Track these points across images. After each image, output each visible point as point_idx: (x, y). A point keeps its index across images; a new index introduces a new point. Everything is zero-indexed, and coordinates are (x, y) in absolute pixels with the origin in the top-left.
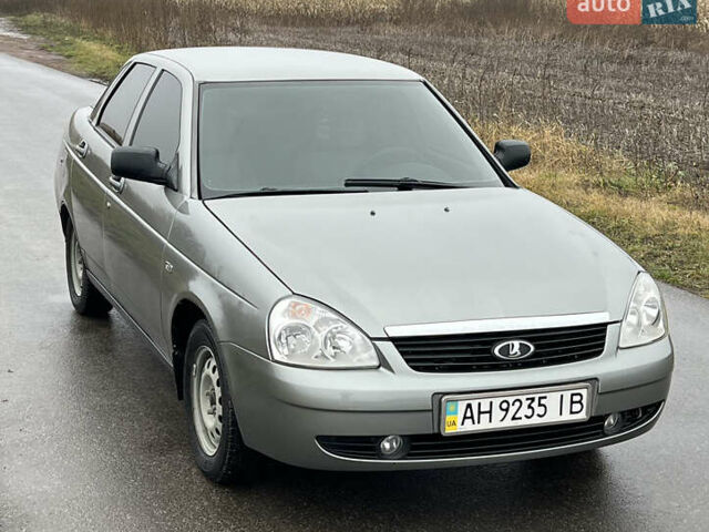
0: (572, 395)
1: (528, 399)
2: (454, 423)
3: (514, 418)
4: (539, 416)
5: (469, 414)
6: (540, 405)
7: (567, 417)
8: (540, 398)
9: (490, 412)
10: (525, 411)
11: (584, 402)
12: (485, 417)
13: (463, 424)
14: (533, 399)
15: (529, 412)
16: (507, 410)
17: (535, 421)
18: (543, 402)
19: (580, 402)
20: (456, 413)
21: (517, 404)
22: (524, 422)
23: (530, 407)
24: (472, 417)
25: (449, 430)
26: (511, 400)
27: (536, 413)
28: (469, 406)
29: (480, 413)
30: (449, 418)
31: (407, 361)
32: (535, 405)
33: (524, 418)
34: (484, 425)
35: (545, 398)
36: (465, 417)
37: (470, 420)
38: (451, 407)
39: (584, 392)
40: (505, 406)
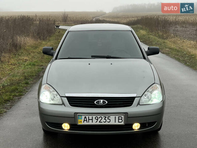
0: (119, 117)
1: (104, 117)
2: (81, 122)
3: (100, 122)
4: (108, 122)
5: (85, 120)
6: (108, 119)
7: (117, 123)
8: (108, 117)
9: (92, 119)
10: (103, 120)
11: (123, 119)
12: (90, 121)
13: (84, 122)
14: (106, 117)
15: (105, 121)
16: (97, 119)
17: (107, 123)
18: (109, 118)
19: (121, 119)
20: (82, 119)
21: (101, 118)
22: (103, 123)
23: (105, 119)
24: (86, 120)
25: (79, 124)
26: (99, 117)
27: (107, 121)
28: (85, 117)
29: (89, 119)
30: (79, 120)
31: (69, 103)
32: (107, 119)
33: (103, 122)
34: (90, 123)
35: (110, 117)
36: (84, 120)
37: (86, 121)
38: (80, 117)
39: (123, 116)
40: (97, 118)
